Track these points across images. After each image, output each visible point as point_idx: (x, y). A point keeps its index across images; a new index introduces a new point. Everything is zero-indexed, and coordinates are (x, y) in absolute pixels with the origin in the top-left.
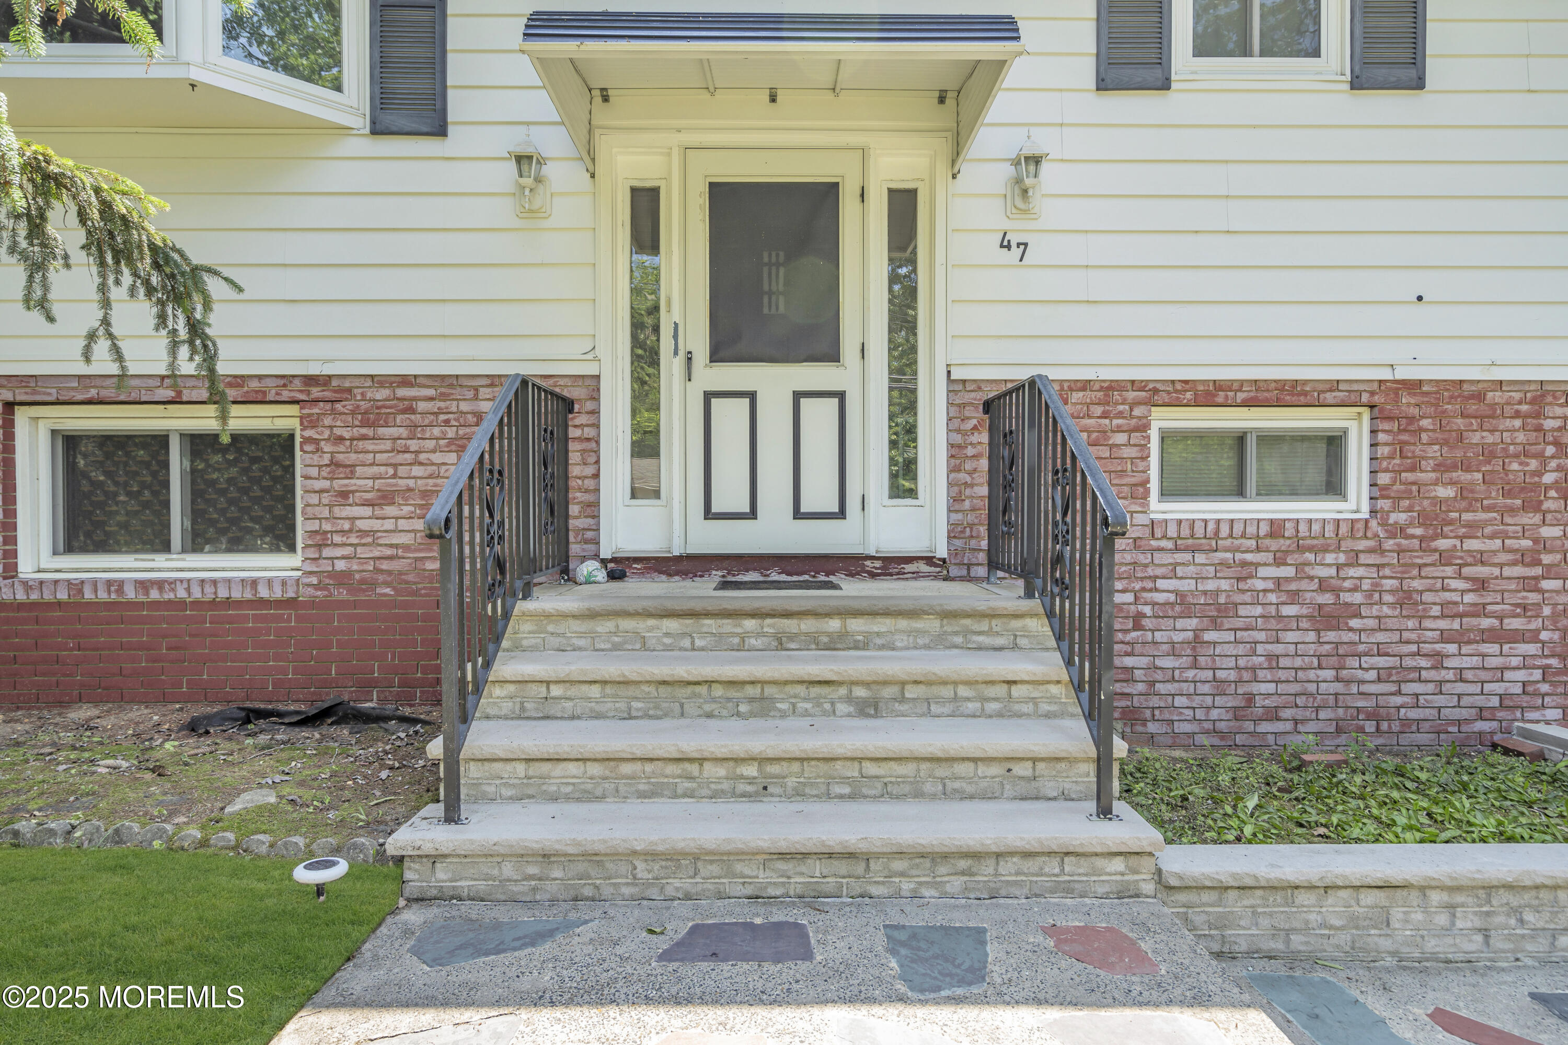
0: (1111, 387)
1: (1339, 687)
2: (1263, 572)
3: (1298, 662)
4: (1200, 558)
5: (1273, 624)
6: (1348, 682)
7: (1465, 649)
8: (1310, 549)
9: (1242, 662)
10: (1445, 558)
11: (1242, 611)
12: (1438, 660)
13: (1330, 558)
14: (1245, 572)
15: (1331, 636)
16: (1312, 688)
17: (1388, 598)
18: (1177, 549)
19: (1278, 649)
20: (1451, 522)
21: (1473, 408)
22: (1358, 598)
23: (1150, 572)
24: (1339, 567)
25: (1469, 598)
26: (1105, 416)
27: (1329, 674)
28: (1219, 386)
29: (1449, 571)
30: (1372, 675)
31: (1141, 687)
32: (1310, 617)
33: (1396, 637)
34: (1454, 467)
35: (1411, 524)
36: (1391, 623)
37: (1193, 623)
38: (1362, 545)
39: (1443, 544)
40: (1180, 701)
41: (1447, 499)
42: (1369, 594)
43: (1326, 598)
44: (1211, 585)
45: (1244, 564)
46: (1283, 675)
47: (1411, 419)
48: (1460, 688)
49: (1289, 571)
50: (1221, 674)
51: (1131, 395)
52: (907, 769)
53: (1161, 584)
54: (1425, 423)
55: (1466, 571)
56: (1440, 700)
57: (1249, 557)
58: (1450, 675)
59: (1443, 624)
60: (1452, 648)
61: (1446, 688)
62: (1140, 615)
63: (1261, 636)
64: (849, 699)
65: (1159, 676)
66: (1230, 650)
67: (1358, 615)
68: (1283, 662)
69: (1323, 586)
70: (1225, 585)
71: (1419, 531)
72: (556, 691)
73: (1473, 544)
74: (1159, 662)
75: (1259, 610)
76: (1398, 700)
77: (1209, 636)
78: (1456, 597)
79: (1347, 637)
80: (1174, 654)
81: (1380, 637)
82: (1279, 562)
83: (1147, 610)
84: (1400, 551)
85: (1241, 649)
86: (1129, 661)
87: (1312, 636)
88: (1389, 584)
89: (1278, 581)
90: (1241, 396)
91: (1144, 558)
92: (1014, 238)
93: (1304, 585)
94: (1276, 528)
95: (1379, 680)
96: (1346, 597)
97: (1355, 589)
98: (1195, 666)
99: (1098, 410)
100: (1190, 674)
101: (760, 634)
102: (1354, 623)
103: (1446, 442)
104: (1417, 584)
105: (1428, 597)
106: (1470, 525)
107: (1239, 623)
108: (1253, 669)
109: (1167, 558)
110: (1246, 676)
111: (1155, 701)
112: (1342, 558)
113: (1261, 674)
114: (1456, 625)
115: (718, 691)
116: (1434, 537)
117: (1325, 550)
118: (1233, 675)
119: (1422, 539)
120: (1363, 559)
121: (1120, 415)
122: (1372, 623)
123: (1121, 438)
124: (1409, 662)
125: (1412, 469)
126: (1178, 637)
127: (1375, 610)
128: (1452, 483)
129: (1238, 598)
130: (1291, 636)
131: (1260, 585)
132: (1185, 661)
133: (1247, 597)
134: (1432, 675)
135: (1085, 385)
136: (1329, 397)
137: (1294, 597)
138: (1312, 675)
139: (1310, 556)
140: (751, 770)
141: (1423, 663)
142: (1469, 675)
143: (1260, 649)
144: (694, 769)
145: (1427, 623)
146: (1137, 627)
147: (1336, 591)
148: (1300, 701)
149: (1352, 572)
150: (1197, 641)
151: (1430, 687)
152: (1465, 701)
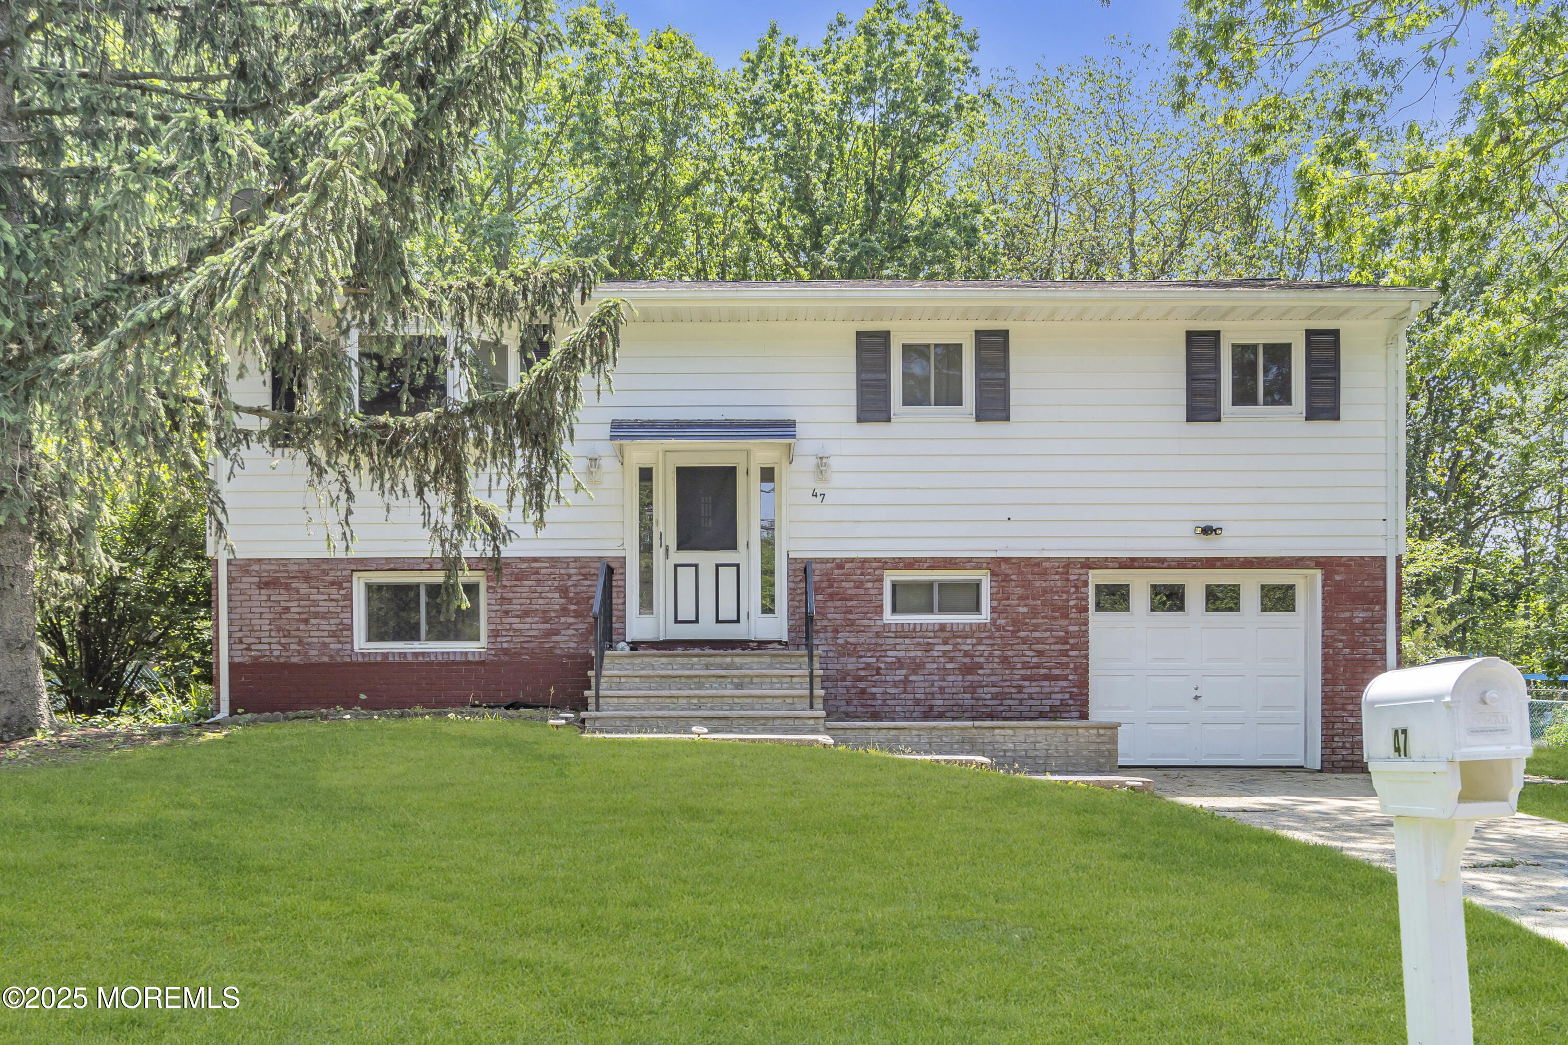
0: (865, 561)
1: (973, 702)
2: (937, 648)
3: (954, 690)
4: (908, 641)
5: (942, 672)
6: (978, 699)
7: (1033, 684)
8: (959, 637)
9: (927, 690)
10: (1024, 641)
11: (928, 666)
12: (1020, 689)
13: (969, 641)
14: (929, 647)
15: (969, 678)
16: (961, 702)
17: (997, 660)
18: (896, 637)
19: (944, 684)
20: (1026, 624)
21: (1036, 570)
22: (982, 660)
23: (884, 648)
24: (974, 645)
25: (1035, 660)
26: (862, 574)
27: (969, 696)
28: (916, 560)
29: (1025, 647)
30: (989, 696)
31: (880, 702)
32: (959, 669)
33: (1000, 678)
34: (1028, 598)
35: (1007, 625)
36: (998, 672)
37: (904, 672)
38: (984, 635)
39: (1022, 634)
40: (898, 709)
41: (1023, 613)
42: (987, 658)
43: (967, 660)
44: (912, 654)
45: (928, 644)
46: (946, 696)
47: (1007, 575)
48: (1031, 702)
49: (949, 647)
50: (918, 696)
51: (874, 565)
52: (749, 700)
53: (889, 653)
54: (1014, 577)
55: (1034, 647)
56: (1021, 708)
57: (930, 641)
58: (1026, 696)
59: (1022, 672)
60: (1027, 683)
61: (1024, 702)
62: (879, 668)
63: (936, 678)
64: (732, 683)
65: (888, 697)
66: (922, 684)
67: (981, 668)
68: (947, 690)
69: (967, 654)
70: (919, 654)
71: (1011, 628)
72: (623, 680)
73: (1037, 634)
74: (889, 690)
75: (935, 666)
76: (1002, 708)
77: (912, 678)
78: (1028, 659)
79: (977, 678)
80: (895, 686)
81: (993, 678)
82: (946, 643)
83: (882, 666)
84: (1002, 637)
85: (927, 684)
86: (874, 690)
87: (960, 678)
88: (997, 653)
89: (944, 652)
90: (926, 565)
91: (880, 641)
92: (818, 492)
93: (957, 654)
94: (943, 627)
95: (992, 699)
96: (976, 659)
97: (981, 656)
98: (905, 692)
99: (859, 572)
100: (903, 696)
101: (698, 664)
102: (980, 672)
103: (1023, 587)
104: (1010, 653)
105: (1016, 659)
106: (1034, 625)
107: (926, 672)
108: (933, 693)
109: (892, 641)
110: (929, 697)
111: (886, 709)
112: (974, 641)
113: (937, 696)
114: (1029, 672)
115: (683, 680)
116: (1019, 631)
117: (967, 637)
118: (923, 696)
119: (1012, 632)
120: (985, 641)
121: (869, 574)
122: (988, 672)
123: (870, 585)
124: (1006, 690)
125: (1008, 599)
126: (897, 678)
127: (990, 666)
128: (1026, 605)
129: (926, 660)
130: (950, 678)
131: (936, 654)
132: (901, 690)
133: (930, 660)
134: (1018, 696)
135: (852, 560)
136: (968, 565)
137: (952, 659)
138: (960, 696)
139: (959, 640)
140: (695, 701)
141: (1013, 690)
142: (1035, 696)
143: (936, 684)
144: (675, 700)
145: (1015, 672)
146: (878, 674)
147: (972, 657)
148: (955, 708)
149: (980, 648)
150: (906, 681)
151: (1017, 702)
152: (1034, 708)
